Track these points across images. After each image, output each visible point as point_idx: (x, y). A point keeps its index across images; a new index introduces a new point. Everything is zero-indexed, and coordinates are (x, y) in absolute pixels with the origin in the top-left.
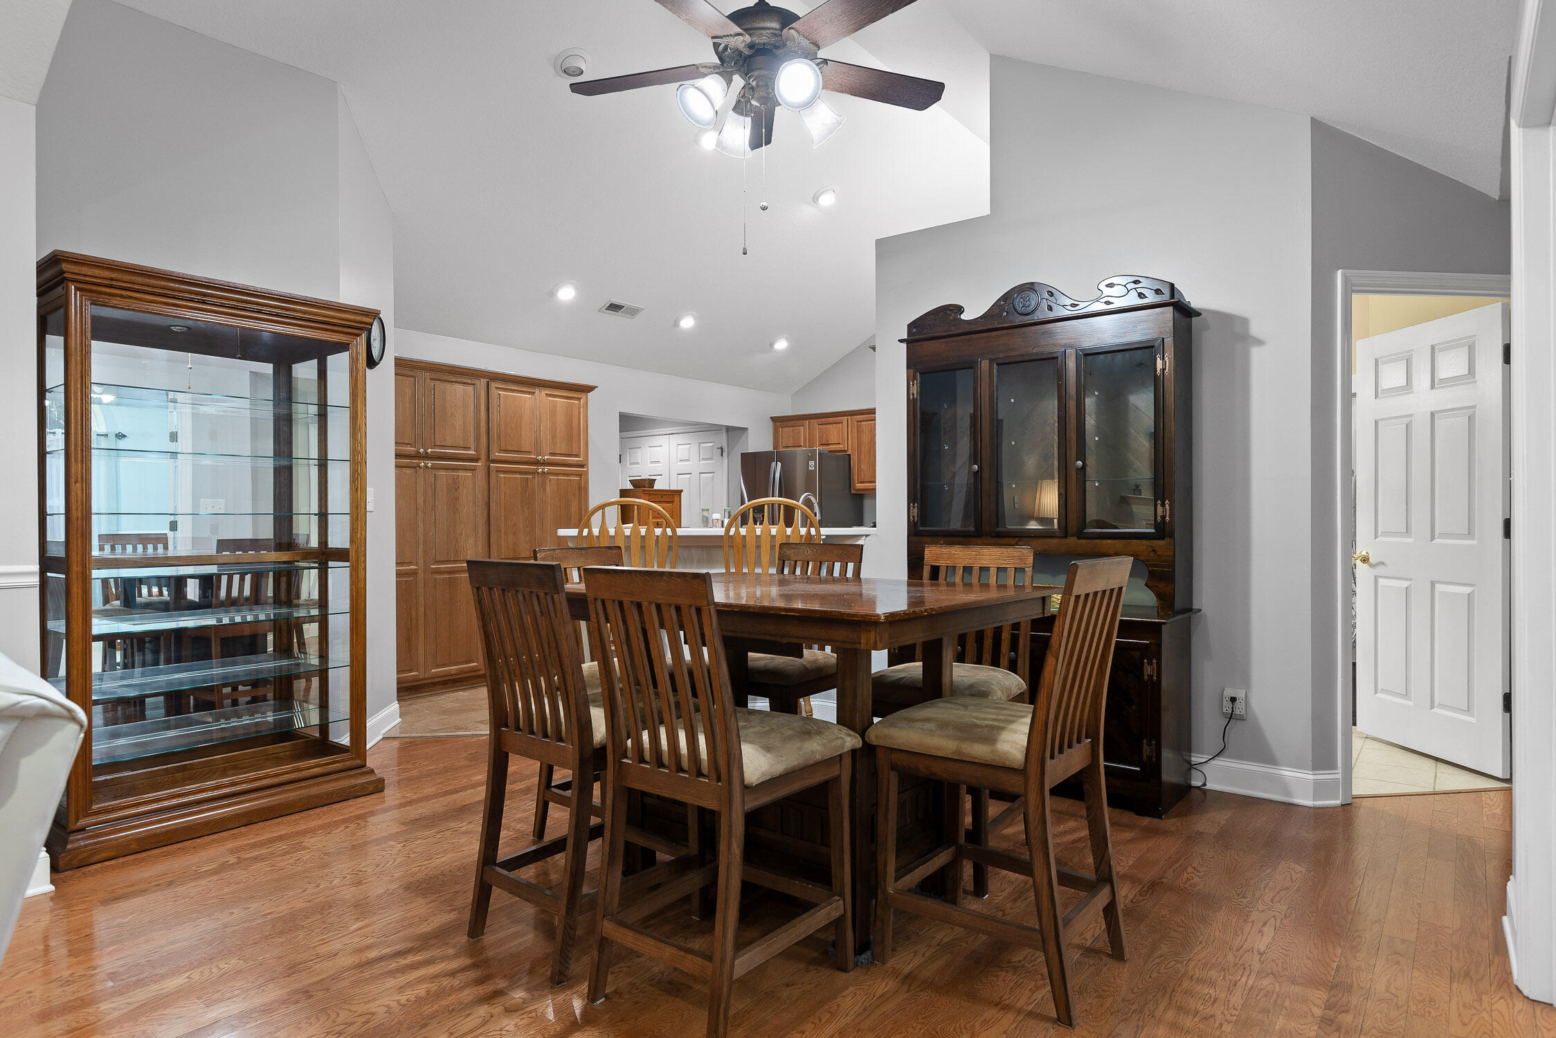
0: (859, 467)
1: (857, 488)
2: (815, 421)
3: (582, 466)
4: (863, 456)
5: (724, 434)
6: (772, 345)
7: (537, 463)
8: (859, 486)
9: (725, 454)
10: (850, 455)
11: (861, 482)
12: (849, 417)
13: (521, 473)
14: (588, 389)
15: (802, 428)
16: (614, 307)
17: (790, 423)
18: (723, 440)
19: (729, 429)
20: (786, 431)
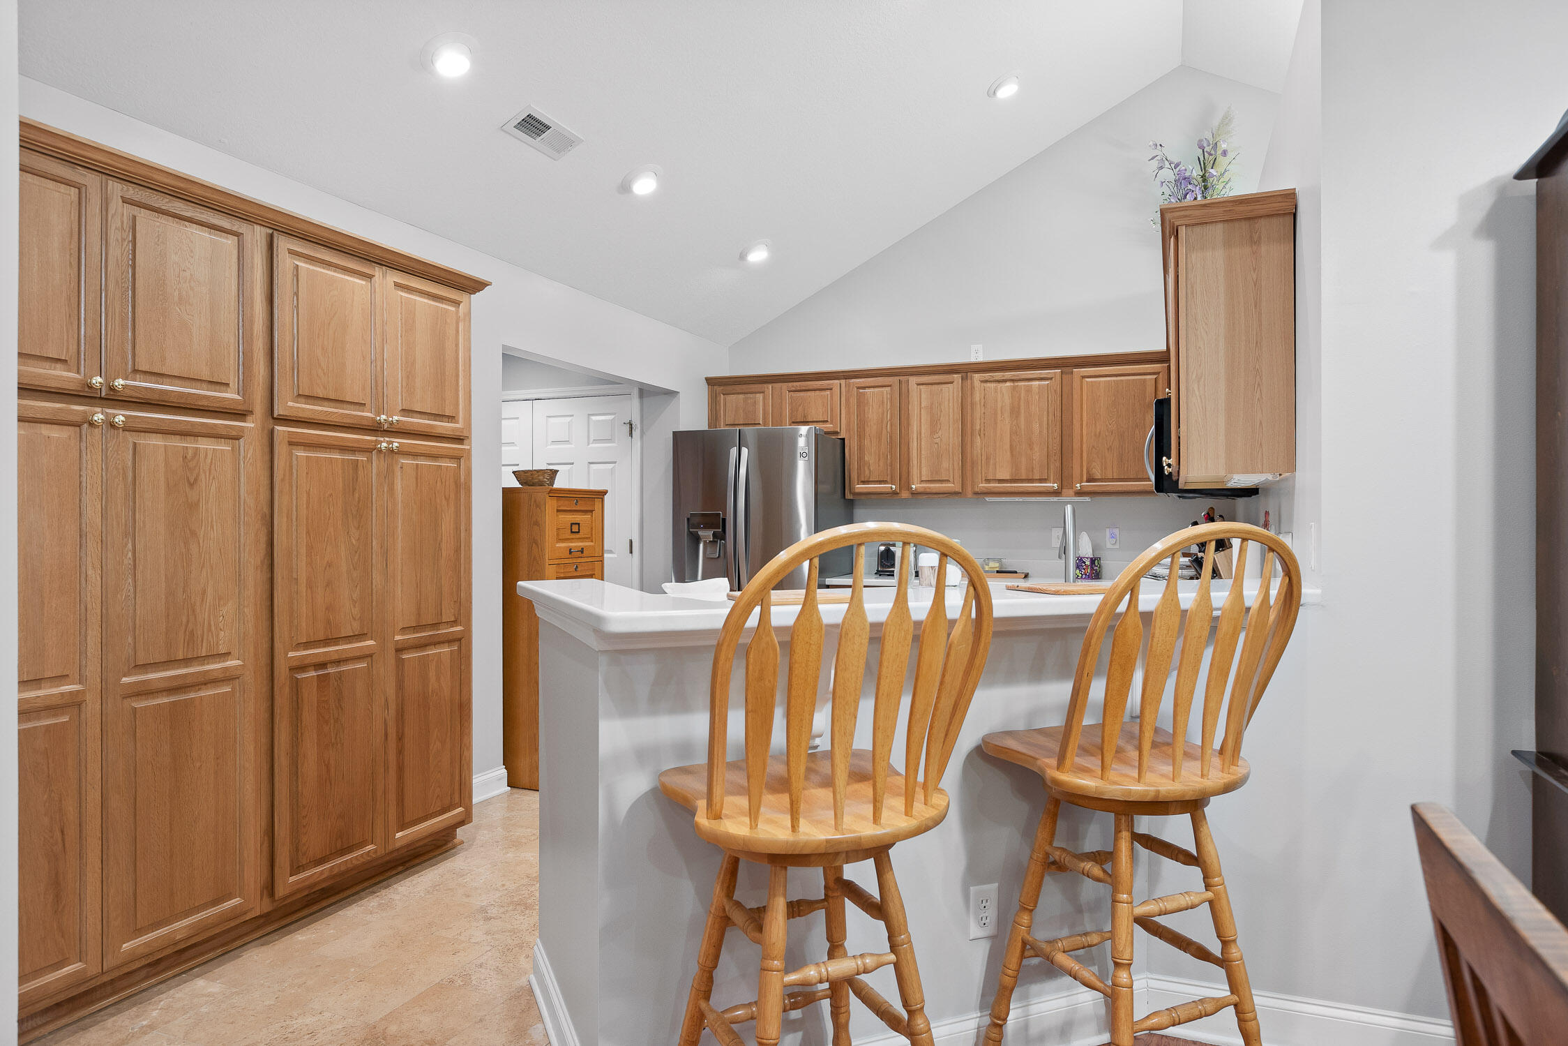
0: (861, 458)
1: (857, 491)
2: (785, 386)
3: (459, 440)
4: (867, 442)
5: (635, 402)
6: (743, 257)
7: (375, 429)
8: (860, 487)
9: (636, 433)
10: (843, 439)
11: (864, 482)
12: (843, 382)
13: (343, 449)
14: (473, 286)
15: (760, 396)
16: (533, 126)
17: (738, 388)
18: (632, 409)
19: (646, 392)
20: (733, 402)
